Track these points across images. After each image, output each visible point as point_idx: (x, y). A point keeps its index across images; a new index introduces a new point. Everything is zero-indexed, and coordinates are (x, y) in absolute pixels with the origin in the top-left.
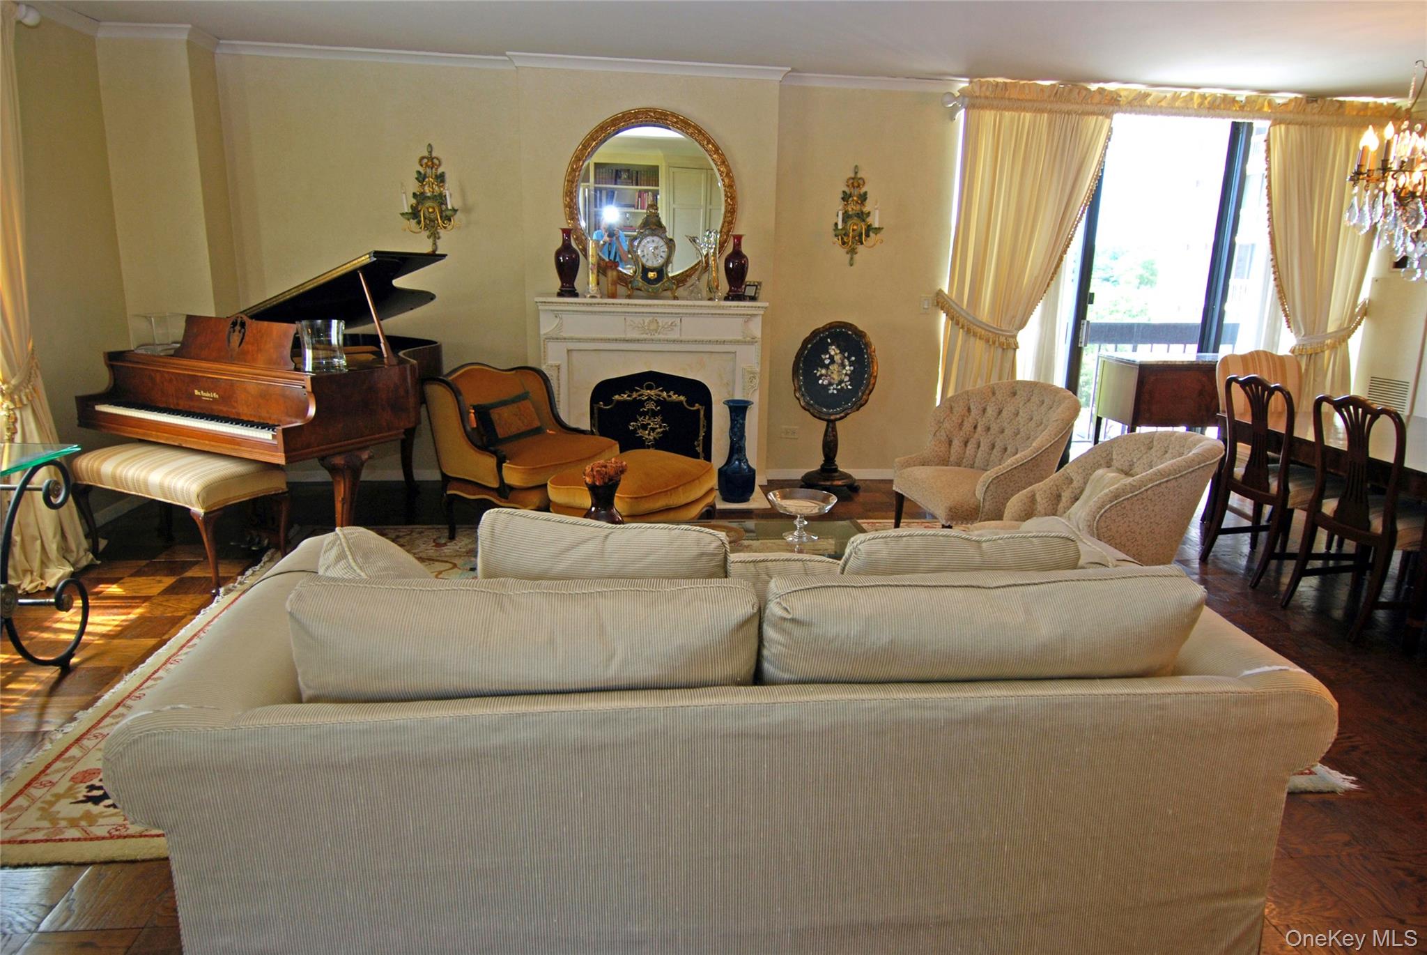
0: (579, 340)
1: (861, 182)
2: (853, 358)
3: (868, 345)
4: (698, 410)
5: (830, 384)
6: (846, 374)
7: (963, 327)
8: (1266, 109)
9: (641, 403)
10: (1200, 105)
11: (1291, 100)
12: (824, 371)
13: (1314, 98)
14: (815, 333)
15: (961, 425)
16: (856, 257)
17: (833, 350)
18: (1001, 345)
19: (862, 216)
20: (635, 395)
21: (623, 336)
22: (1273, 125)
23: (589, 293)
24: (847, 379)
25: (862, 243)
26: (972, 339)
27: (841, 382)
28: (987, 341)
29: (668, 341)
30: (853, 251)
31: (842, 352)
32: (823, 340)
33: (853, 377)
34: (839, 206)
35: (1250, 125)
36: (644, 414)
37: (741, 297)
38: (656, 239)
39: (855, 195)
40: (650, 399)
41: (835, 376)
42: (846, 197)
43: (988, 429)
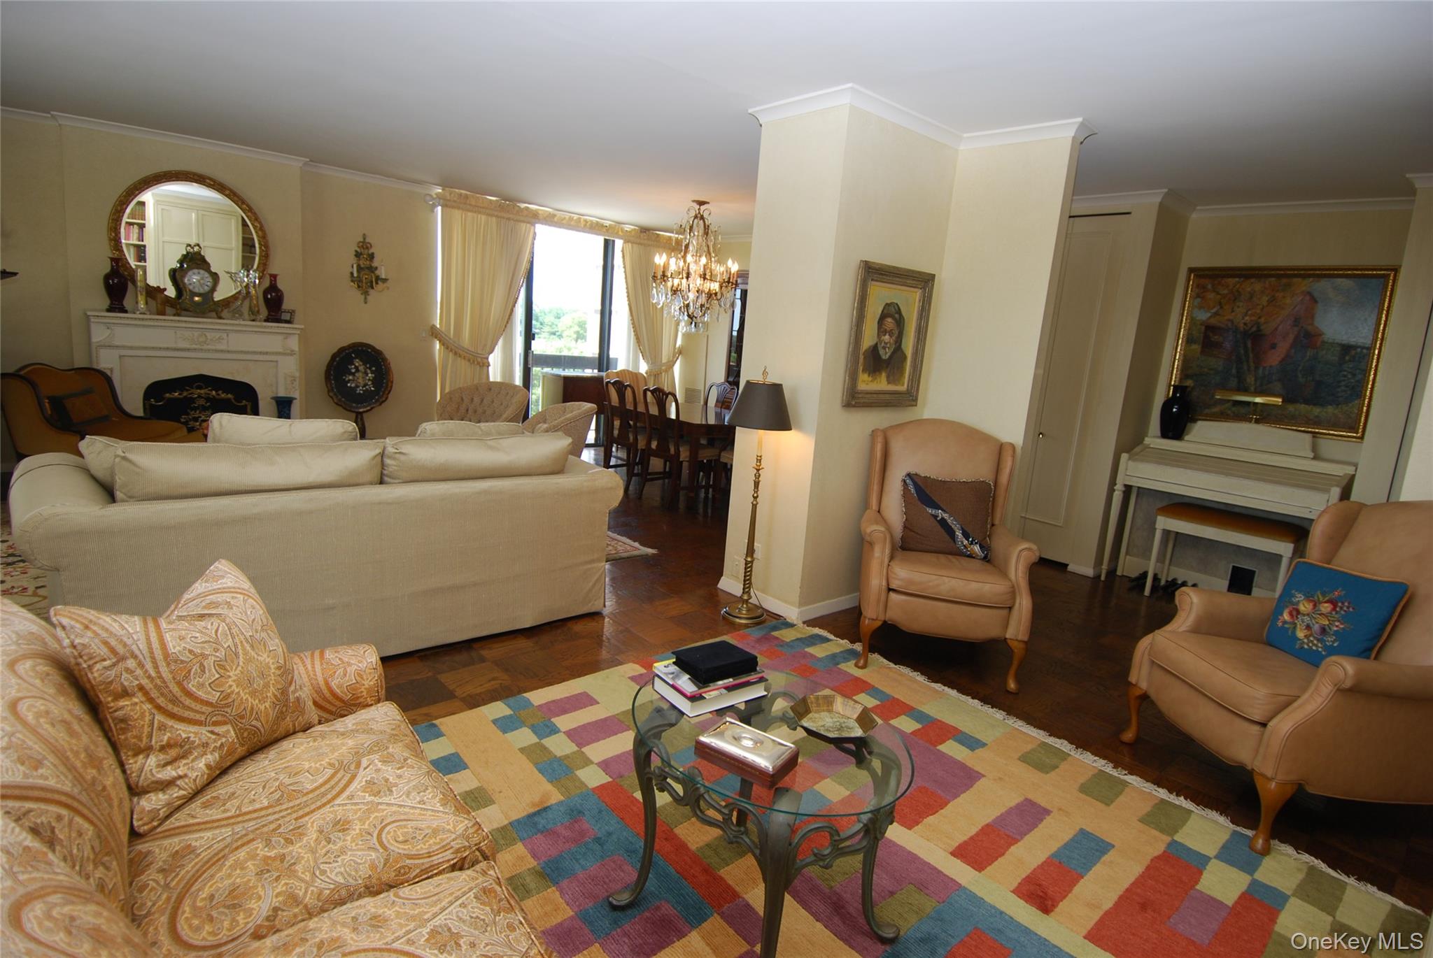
0: (131, 348)
1: (369, 245)
2: (374, 369)
3: (385, 360)
4: (246, 405)
5: (357, 386)
6: (369, 380)
7: (451, 351)
8: (621, 234)
9: (192, 400)
10: (585, 226)
11: (632, 230)
12: (351, 377)
13: (645, 230)
14: (342, 350)
15: (458, 409)
16: (369, 298)
17: (357, 362)
18: (478, 363)
19: (372, 269)
20: (185, 394)
21: (174, 346)
22: (625, 242)
23: (138, 310)
24: (370, 383)
25: (373, 288)
26: (459, 359)
27: (365, 386)
28: (469, 360)
29: (217, 351)
30: (366, 293)
31: (365, 364)
32: (349, 354)
33: (374, 381)
34: (353, 260)
35: (613, 241)
36: (195, 409)
37: (278, 321)
38: (202, 272)
39: (364, 254)
40: (200, 397)
41: (360, 380)
42: (358, 255)
43: (475, 412)
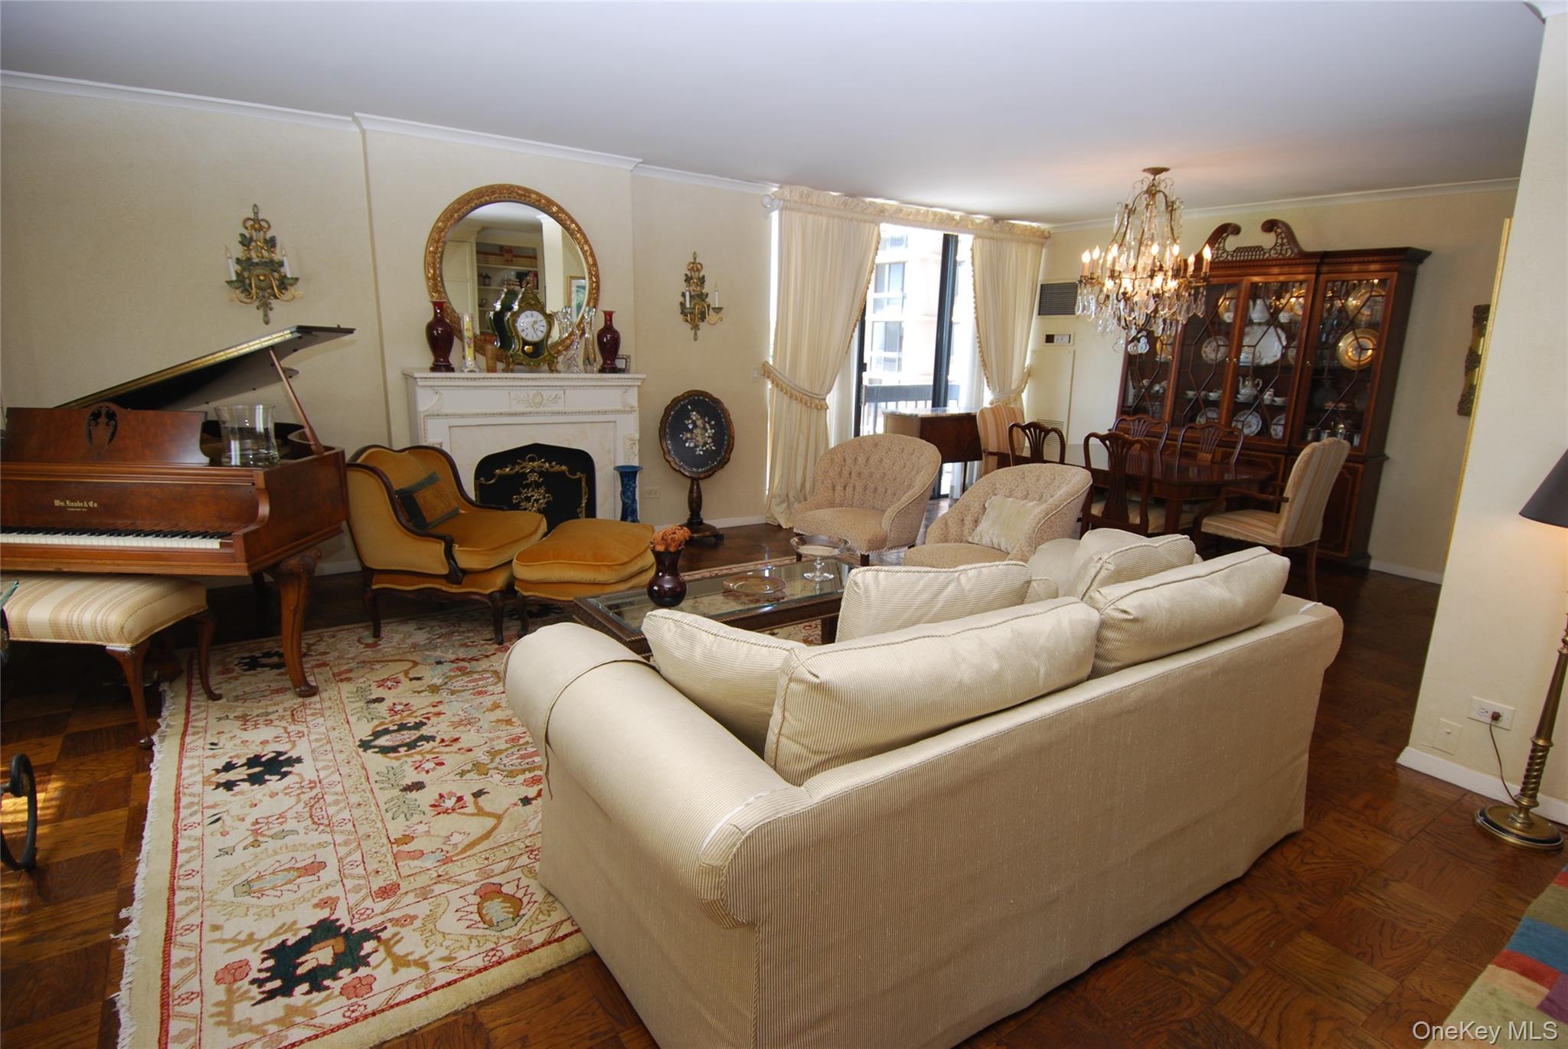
0: (462, 416)
1: (699, 266)
2: (713, 422)
3: (724, 411)
4: (580, 479)
5: (696, 446)
6: (709, 437)
7: (786, 393)
8: (970, 226)
9: (524, 476)
10: (934, 220)
11: (985, 221)
12: (689, 436)
13: (997, 219)
14: (676, 401)
16: (699, 332)
17: (694, 415)
18: (816, 407)
19: (702, 297)
20: (517, 468)
21: (507, 410)
22: (975, 239)
23: (466, 367)
24: (709, 441)
25: (704, 321)
26: (794, 402)
27: (705, 444)
28: (806, 404)
29: (554, 413)
30: (696, 327)
31: (703, 417)
32: (685, 406)
33: (714, 437)
34: (682, 286)
35: (957, 237)
36: (528, 486)
37: (615, 370)
38: (536, 313)
39: (695, 278)
40: (533, 471)
41: (699, 438)
42: (688, 279)
